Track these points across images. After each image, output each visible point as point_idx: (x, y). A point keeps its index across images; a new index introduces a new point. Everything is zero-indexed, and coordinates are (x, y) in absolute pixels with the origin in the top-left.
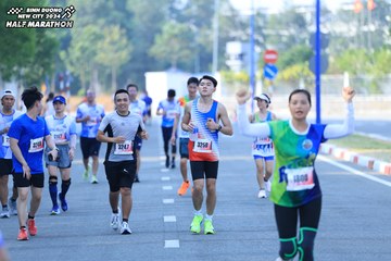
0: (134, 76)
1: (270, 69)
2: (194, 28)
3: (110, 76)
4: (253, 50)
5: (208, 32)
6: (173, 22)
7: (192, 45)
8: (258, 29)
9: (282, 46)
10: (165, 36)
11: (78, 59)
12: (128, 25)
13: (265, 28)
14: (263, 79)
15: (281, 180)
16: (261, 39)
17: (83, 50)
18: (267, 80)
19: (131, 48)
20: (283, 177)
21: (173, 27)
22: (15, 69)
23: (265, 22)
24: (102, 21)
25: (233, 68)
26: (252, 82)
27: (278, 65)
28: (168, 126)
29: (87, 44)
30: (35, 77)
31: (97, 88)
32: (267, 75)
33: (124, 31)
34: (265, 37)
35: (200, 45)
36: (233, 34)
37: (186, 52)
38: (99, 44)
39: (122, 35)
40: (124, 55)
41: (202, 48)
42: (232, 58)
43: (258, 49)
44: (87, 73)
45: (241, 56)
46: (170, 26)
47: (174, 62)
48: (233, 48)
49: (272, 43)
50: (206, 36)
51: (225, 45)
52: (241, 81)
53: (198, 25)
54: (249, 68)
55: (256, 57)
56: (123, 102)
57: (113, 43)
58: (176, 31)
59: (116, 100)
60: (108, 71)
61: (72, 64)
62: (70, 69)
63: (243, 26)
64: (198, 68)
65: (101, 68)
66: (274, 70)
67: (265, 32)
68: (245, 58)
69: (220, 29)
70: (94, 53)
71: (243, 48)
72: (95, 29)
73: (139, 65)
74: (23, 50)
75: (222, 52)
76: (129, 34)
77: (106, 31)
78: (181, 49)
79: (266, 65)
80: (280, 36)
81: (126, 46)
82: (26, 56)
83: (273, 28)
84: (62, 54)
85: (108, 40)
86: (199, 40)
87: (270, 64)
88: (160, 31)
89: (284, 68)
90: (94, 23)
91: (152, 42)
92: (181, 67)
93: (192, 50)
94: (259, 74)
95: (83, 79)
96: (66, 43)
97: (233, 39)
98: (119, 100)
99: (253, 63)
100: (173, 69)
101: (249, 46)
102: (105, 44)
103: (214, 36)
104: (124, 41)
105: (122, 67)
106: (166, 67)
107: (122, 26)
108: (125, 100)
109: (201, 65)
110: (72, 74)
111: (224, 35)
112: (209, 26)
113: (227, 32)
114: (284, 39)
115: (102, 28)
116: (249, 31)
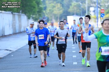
0: (64, 17)
1: (102, 14)
2: (81, 4)
3: (57, 17)
4: (97, 9)
5: (85, 5)
6: (75, 2)
7: (80, 8)
8: (99, 4)
9: (106, 8)
10: (73, 6)
11: (49, 13)
12: (62, 3)
13: (101, 3)
14: (100, 18)
15: (99, 51)
16: (100, 6)
17: (50, 10)
18: (102, 18)
19: (63, 9)
20: (100, 50)
21: (75, 3)
22: (31, 16)
23: (101, 2)
24: (55, 2)
25: (92, 15)
26: (97, 18)
27: (105, 13)
28: (74, 32)
29: (51, 9)
30: (37, 18)
31: (54, 21)
32: (101, 16)
33: (61, 5)
34: (101, 6)
35: (82, 8)
36: (92, 5)
37: (78, 10)
38: (54, 9)
39: (61, 6)
40: (61, 11)
41: (83, 9)
42: (91, 12)
43: (99, 9)
44: (51, 17)
45: (94, 11)
46: (74, 3)
47: (75, 13)
48: (92, 9)
49: (103, 7)
50: (84, 6)
51: (89, 8)
52: (94, 18)
53: (82, 3)
54: (96, 14)
55: (98, 12)
56: (62, 25)
57: (58, 8)
58: (75, 5)
59: (60, 24)
60: (57, 16)
61: (47, 14)
62: (46, 16)
63: (95, 3)
64: (82, 14)
65: (55, 15)
66: (104, 15)
67: (101, 4)
68: (95, 12)
69: (88, 4)
70: (53, 11)
71: (94, 9)
72: (53, 4)
73: (65, 14)
74: (33, 11)
75: (89, 10)
76: (63, 6)
77: (56, 5)
78: (77, 9)
79: (101, 13)
80: (105, 5)
81: (62, 9)
82: (34, 12)
83: (103, 3)
84: (44, 11)
85: (57, 7)
86: (82, 7)
87: (102, 13)
88: (71, 5)
89: (106, 14)
90: (53, 3)
91: (69, 8)
92: (77, 14)
93: (80, 9)
94: (99, 16)
95: (50, 18)
96: (45, 8)
97: (92, 6)
98: (61, 24)
99: (97, 13)
100: (75, 15)
101: (96, 8)
102: (56, 9)
103: (86, 6)
104: (61, 8)
105: (61, 15)
106: (73, 14)
107: (61, 3)
108: (63, 24)
109: (83, 14)
110: (47, 17)
111: (89, 5)
112: (85, 3)
113: (90, 5)
114: (106, 6)
115: (55, 4)
116: (96, 4)
